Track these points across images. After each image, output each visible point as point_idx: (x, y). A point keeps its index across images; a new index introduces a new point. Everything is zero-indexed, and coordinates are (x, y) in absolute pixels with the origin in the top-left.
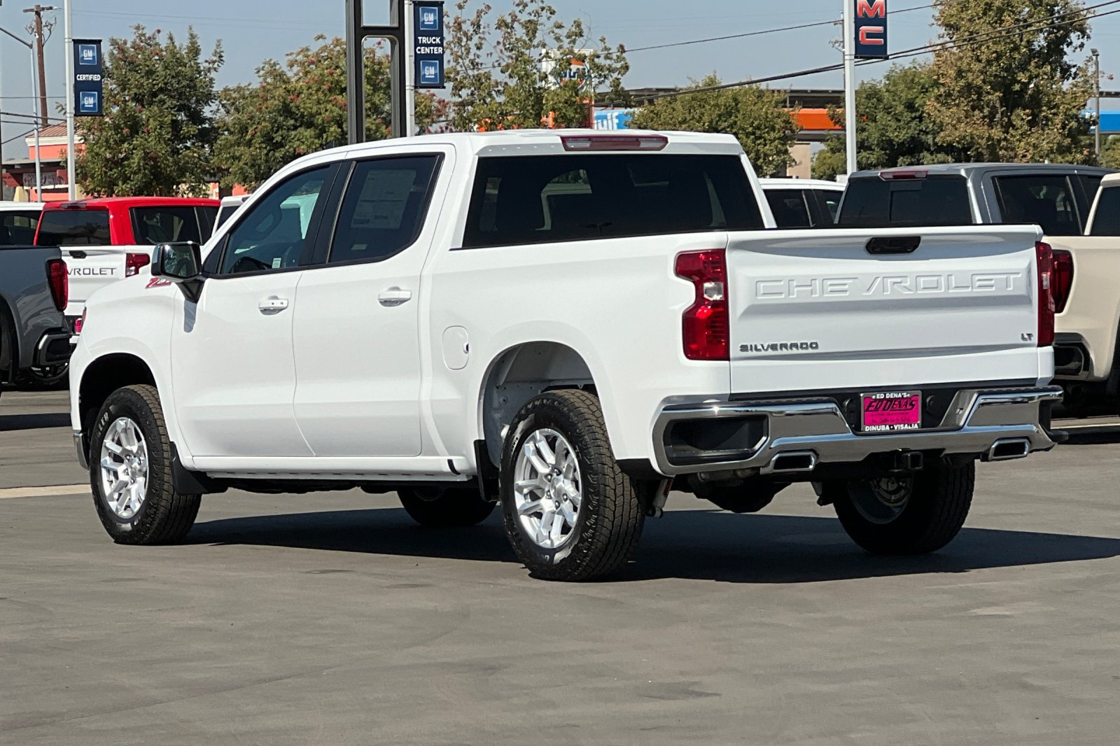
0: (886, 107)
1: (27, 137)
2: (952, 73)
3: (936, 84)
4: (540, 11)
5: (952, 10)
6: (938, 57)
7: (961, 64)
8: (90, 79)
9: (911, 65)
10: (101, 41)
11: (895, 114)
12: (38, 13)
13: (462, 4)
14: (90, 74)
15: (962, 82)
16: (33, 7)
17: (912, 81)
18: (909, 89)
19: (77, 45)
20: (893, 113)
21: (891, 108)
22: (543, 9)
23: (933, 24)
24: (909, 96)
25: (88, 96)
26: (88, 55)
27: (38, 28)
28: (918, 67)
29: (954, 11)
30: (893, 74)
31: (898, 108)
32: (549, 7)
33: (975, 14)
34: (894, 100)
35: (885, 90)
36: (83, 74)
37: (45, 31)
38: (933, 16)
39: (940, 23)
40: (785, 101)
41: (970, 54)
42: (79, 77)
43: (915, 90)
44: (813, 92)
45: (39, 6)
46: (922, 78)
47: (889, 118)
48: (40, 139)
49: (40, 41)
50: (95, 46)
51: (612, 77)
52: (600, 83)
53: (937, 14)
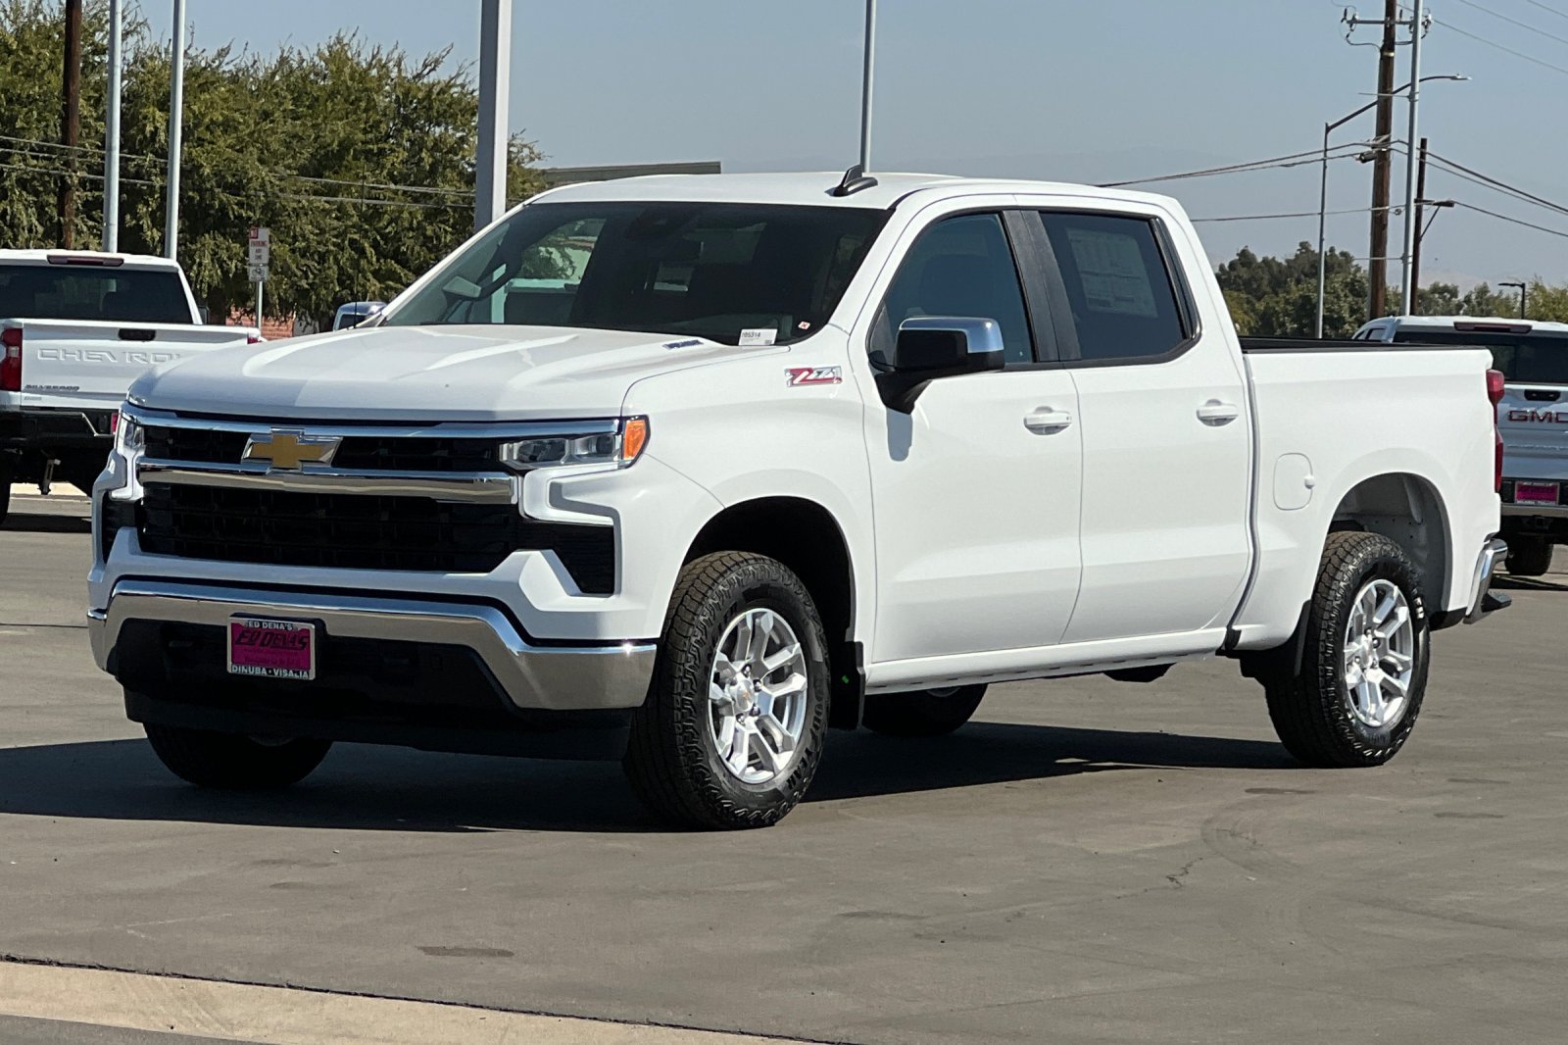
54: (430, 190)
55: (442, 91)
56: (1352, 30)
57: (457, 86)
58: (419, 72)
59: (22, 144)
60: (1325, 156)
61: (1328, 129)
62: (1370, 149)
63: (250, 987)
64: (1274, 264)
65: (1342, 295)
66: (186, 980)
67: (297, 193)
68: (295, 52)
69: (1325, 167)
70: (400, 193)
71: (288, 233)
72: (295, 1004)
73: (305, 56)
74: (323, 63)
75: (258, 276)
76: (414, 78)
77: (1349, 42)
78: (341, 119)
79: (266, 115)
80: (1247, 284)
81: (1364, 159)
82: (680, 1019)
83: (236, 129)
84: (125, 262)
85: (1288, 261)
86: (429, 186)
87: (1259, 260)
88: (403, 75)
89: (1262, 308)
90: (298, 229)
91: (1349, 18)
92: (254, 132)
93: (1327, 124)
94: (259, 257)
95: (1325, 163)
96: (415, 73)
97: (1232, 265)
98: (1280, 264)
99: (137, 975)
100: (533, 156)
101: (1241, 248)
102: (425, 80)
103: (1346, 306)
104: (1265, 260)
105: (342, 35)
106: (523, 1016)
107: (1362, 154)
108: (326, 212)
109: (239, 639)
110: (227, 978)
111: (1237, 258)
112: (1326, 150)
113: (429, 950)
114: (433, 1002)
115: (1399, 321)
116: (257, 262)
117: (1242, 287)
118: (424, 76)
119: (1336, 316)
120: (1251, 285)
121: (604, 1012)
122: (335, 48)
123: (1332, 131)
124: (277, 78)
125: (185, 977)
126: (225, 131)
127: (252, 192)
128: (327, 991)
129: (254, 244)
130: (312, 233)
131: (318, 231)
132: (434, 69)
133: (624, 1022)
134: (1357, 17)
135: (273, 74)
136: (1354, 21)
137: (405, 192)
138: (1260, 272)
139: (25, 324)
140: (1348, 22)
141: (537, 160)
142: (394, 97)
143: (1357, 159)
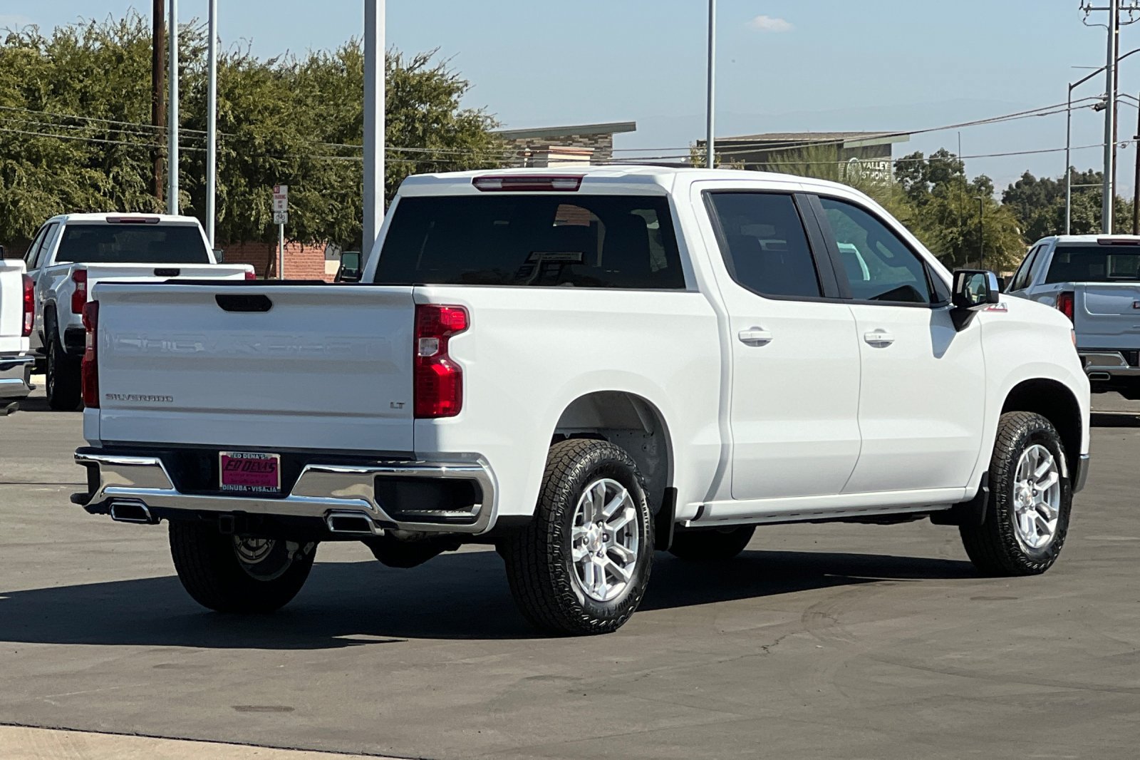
54: (419, 150)
55: (428, 79)
56: (1087, 15)
57: (438, 75)
58: (411, 65)
59: (126, 126)
60: (1069, 107)
61: (1071, 88)
62: (1102, 101)
63: (111, 735)
64: (1048, 183)
65: (1089, 206)
66: (71, 732)
67: (323, 155)
68: (322, 53)
69: (1069, 115)
70: (399, 153)
71: (319, 182)
72: (137, 746)
73: (329, 56)
74: (341, 61)
75: (281, 220)
76: (408, 70)
77: (1085, 24)
78: (355, 100)
79: (299, 102)
80: (1029, 197)
81: (1098, 108)
82: (385, 750)
83: (279, 112)
84: (161, 220)
85: (1059, 180)
86: (419, 147)
87: (1038, 180)
88: (400, 67)
89: (1037, 216)
90: (326, 179)
91: (1085, 6)
92: (291, 113)
93: (1070, 84)
94: (281, 207)
95: (1069, 112)
96: (408, 67)
97: (1018, 185)
98: (1053, 183)
99: (40, 729)
100: (493, 124)
101: (1024, 172)
102: (416, 72)
103: (1091, 214)
104: (1042, 181)
105: (355, 39)
106: (282, 751)
107: (1096, 105)
108: (346, 168)
110: (98, 730)
111: (1022, 179)
112: (1069, 103)
113: (238, 708)
114: (227, 743)
115: (1058, 239)
116: (279, 210)
117: (1026, 201)
118: (415, 69)
119: (1084, 222)
120: (1032, 200)
121: (335, 747)
122: (349, 50)
123: (1074, 89)
124: (309, 72)
125: (71, 730)
126: (271, 114)
127: (292, 155)
128: (160, 737)
129: (277, 197)
130: (336, 181)
131: (340, 180)
132: (423, 63)
133: (346, 753)
134: (1091, 6)
135: (307, 70)
136: (1088, 9)
137: (402, 152)
138: (1039, 189)
139: (89, 267)
140: (1084, 9)
141: (496, 127)
142: (393, 84)
143: (1093, 109)
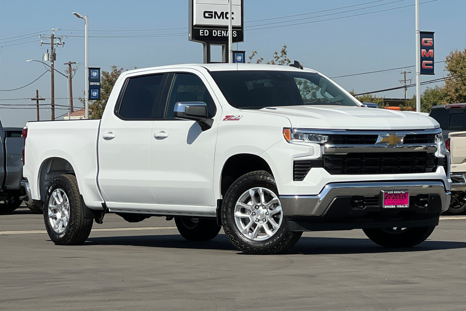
0: (424, 105)
1: (64, 116)
2: (453, 90)
3: (446, 95)
4: (284, 61)
5: (453, 64)
6: (447, 83)
7: (457, 86)
8: (95, 84)
9: (435, 88)
10: (100, 68)
11: (428, 108)
12: (70, 65)
13: (251, 57)
14: (95, 82)
15: (457, 94)
16: (68, 62)
17: (436, 94)
18: (434, 98)
19: (90, 70)
20: (427, 108)
21: (427, 106)
22: (285, 60)
23: (445, 70)
24: (435, 101)
25: (94, 92)
26: (95, 74)
27: (70, 71)
28: (438, 89)
29: (454, 65)
30: (428, 92)
31: (429, 106)
32: (288, 59)
33: (463, 66)
34: (428, 103)
35: (424, 99)
36: (93, 82)
37: (73, 72)
38: (445, 67)
39: (448, 69)
40: (382, 103)
41: (461, 82)
42: (91, 84)
43: (437, 98)
44: (393, 99)
45: (70, 62)
46: (440, 94)
47: (426, 110)
48: (71, 117)
49: (70, 76)
50: (98, 70)
51: (312, 91)
52: (307, 94)
53: (447, 66)
109: (386, 197)
